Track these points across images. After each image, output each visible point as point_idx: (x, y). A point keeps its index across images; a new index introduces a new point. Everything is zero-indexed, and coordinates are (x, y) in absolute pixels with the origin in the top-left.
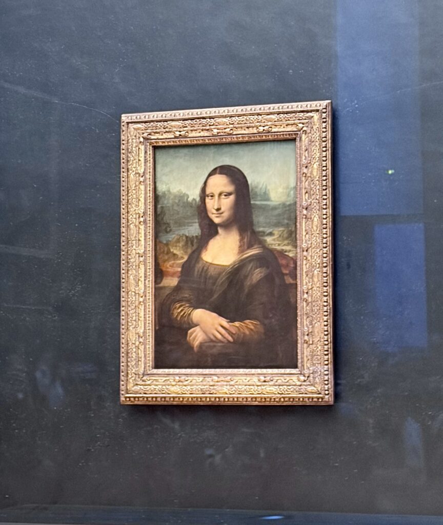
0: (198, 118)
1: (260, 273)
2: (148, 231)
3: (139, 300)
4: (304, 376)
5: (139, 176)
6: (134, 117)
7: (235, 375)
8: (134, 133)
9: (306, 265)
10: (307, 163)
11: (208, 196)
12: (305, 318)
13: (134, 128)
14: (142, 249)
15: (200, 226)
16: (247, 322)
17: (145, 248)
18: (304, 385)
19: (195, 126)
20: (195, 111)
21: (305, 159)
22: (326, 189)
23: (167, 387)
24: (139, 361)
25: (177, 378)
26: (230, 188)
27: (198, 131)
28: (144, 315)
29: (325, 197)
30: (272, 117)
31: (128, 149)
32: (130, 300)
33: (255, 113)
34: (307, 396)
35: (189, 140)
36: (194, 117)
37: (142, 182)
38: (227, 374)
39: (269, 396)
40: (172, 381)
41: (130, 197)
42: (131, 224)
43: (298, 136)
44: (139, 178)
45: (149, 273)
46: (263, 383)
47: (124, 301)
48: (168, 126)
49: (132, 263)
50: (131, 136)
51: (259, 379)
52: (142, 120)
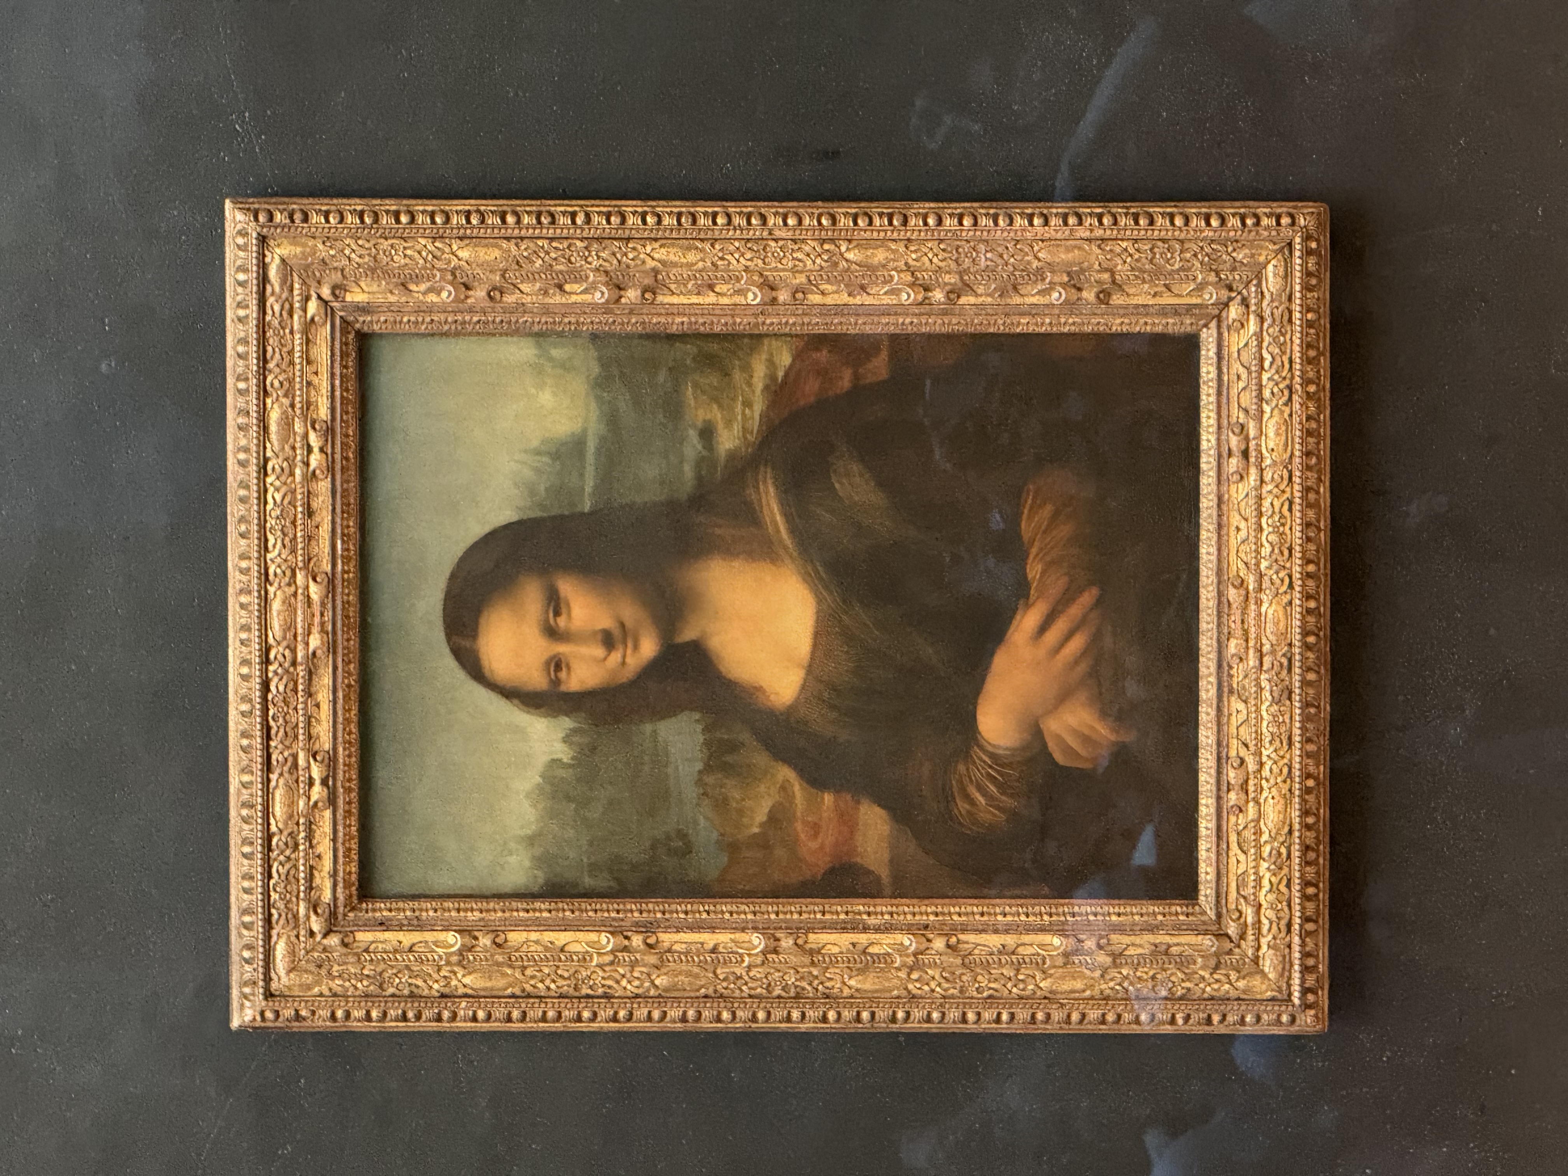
0: (265, 710)
1: (848, 474)
2: (682, 916)
3: (938, 953)
4: (1227, 305)
5: (470, 949)
6: (243, 972)
7: (1219, 572)
8: (306, 971)
9: (823, 293)
10: (451, 283)
11: (557, 682)
12: (1017, 300)
13: (289, 971)
14: (750, 942)
16: (1026, 528)
17: (743, 930)
18: (1259, 304)
19: (294, 720)
20: (235, 724)
21: (439, 291)
22: (552, 215)
23: (1265, 837)
24: (1166, 953)
25: (1233, 797)
26: (532, 596)
27: (312, 710)
28: (996, 931)
29: (580, 220)
30: (274, 416)
31: (367, 996)
32: (938, 989)
33: (258, 485)
34: (1298, 295)
35: (344, 749)
36: (258, 727)
37: (497, 936)
38: (1220, 603)
39: (1297, 440)
40: (1242, 820)
41: (548, 988)
42: (652, 982)
43: (352, 318)
44: (478, 949)
45: (837, 913)
46: (1252, 460)
47: (944, 1014)
48: (286, 833)
49: (802, 978)
50: (318, 983)
51: (1236, 477)
52: (261, 936)
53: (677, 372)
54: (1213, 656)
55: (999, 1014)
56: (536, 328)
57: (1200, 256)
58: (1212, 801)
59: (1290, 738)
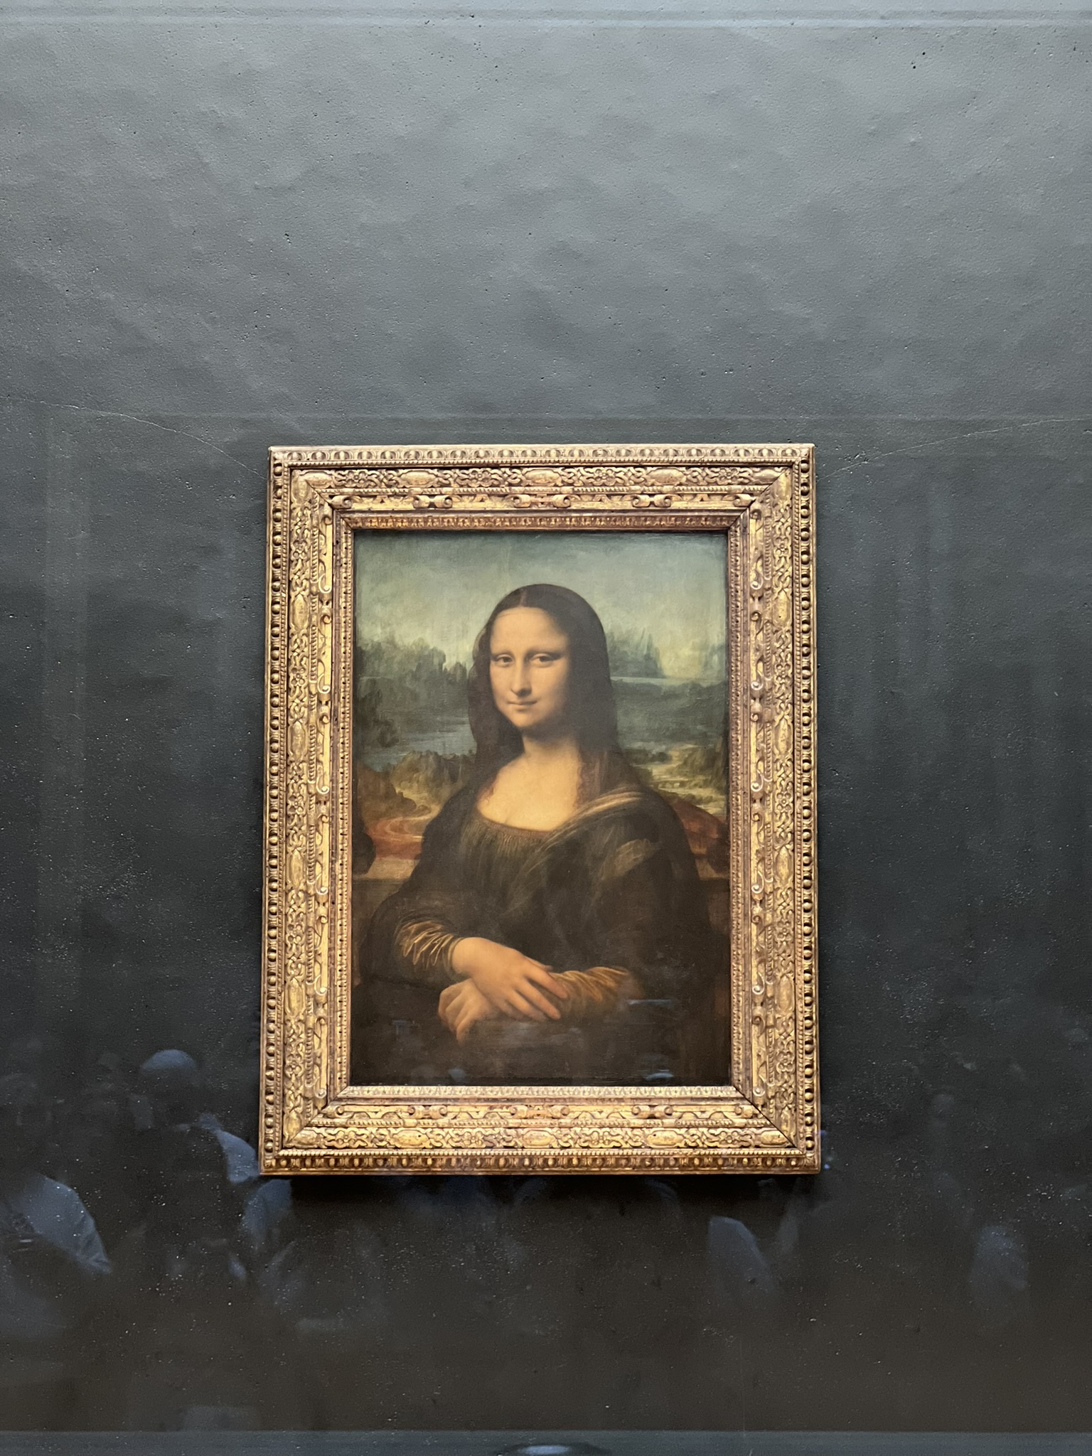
0: (480, 466)
1: (636, 851)
2: (341, 740)
3: (316, 910)
4: (752, 1104)
5: (320, 600)
6: (307, 453)
7: (572, 1100)
8: (307, 494)
9: (758, 833)
10: (763, 586)
11: (496, 659)
12: (754, 962)
13: (307, 481)
14: (324, 785)
15: (473, 730)
16: (599, 970)
17: (332, 781)
18: (753, 1126)
19: (473, 485)
20: (471, 448)
21: (757, 580)
22: (808, 654)
23: (393, 1131)
24: (315, 1064)
25: (420, 1109)
26: (555, 642)
27: (479, 497)
28: (330, 949)
29: (806, 672)
30: (674, 472)
31: (290, 532)
32: (292, 910)
33: (629, 461)
34: (760, 1152)
35: (453, 518)
36: (469, 461)
37: (329, 617)
38: (551, 1099)
39: (662, 1152)
40: (404, 1115)
41: (294, 651)
42: (297, 720)
43: (739, 523)
44: (320, 605)
45: (342, 844)
46: (648, 1121)
47: (275, 914)
48: (398, 479)
49: (300, 819)
50: (299, 501)
51: (636, 1111)
52: (330, 463)
53: (704, 738)
54: (515, 1096)
55: (275, 951)
56: (733, 644)
57: (785, 1085)
58: (417, 1095)
59: (460, 1148)
